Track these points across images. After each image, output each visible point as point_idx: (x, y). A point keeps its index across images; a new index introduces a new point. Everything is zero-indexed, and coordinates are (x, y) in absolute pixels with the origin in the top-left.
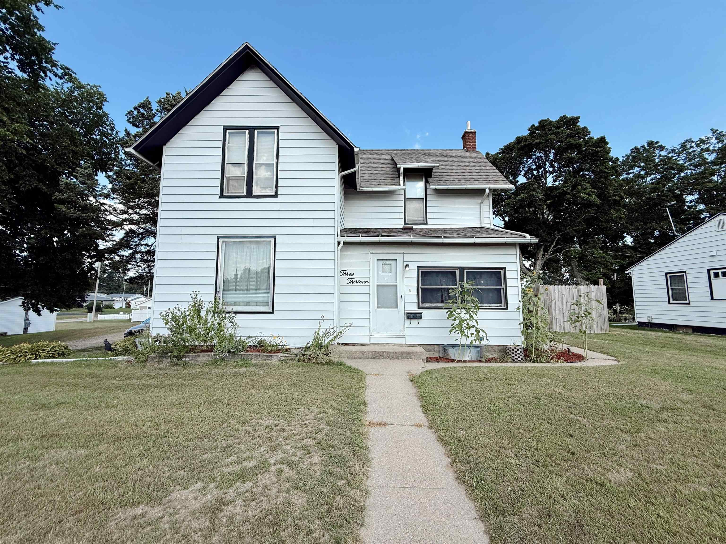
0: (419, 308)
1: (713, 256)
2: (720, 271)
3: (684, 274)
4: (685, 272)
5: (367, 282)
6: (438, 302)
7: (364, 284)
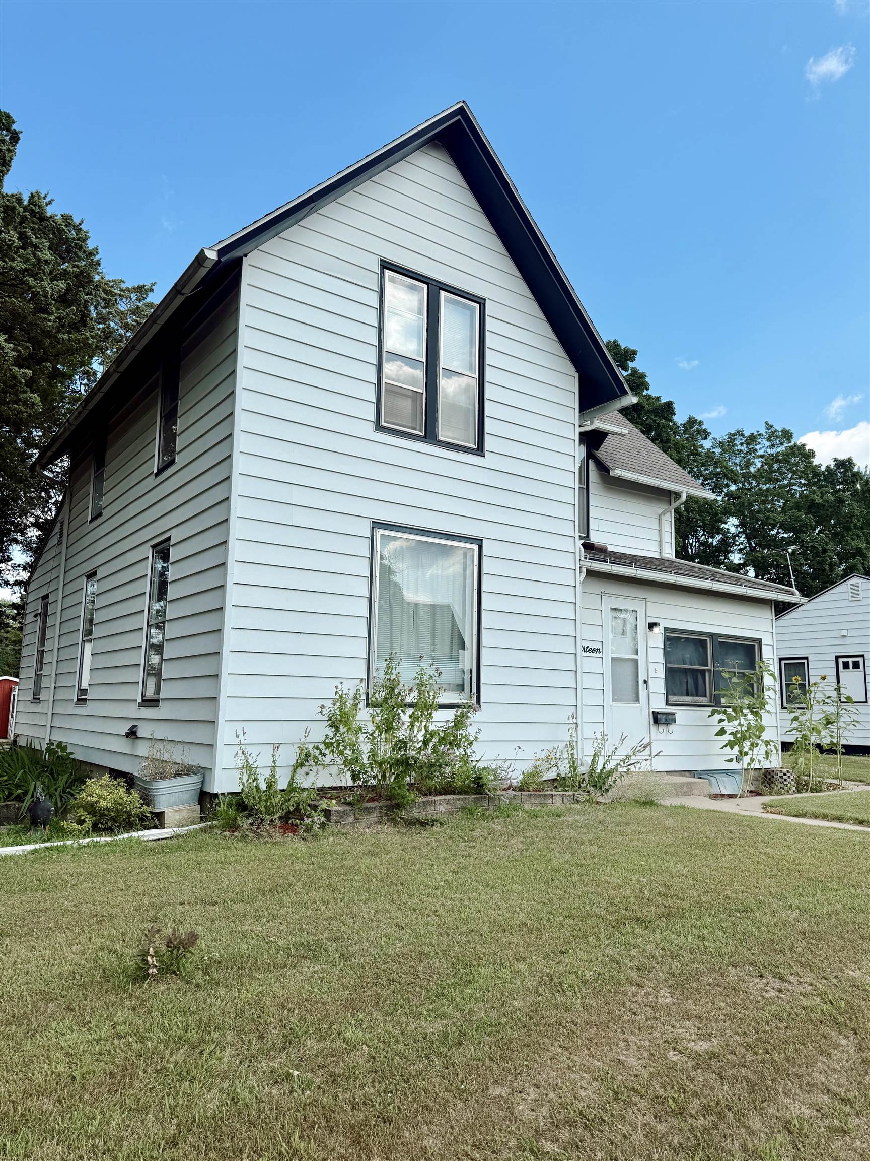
0: (667, 704)
1: (844, 636)
2: (850, 660)
3: (805, 661)
4: (807, 658)
5: (598, 650)
6: (682, 695)
7: (594, 655)
